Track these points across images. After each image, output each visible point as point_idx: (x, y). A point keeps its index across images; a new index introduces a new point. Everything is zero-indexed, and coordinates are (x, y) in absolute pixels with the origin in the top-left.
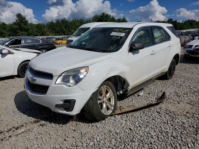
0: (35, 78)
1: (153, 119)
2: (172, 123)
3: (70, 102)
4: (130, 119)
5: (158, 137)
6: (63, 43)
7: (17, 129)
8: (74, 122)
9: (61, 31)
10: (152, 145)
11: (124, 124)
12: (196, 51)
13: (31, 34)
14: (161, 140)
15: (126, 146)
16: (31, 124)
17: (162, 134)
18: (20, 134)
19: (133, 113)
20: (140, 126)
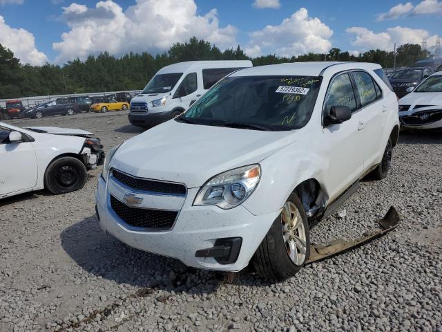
0: (138, 195)
1: (391, 265)
2: (435, 271)
3: (232, 242)
4: (346, 270)
5: (421, 303)
6: (109, 108)
7: (107, 312)
8: (229, 286)
9: (99, 81)
10: (416, 320)
11: (337, 280)
12: (417, 116)
13: (28, 90)
14: (430, 308)
15: (365, 328)
16: (133, 299)
17: (424, 295)
18: (122, 324)
19: (344, 255)
20: (373, 283)
